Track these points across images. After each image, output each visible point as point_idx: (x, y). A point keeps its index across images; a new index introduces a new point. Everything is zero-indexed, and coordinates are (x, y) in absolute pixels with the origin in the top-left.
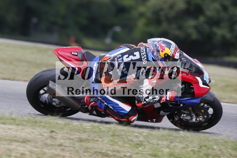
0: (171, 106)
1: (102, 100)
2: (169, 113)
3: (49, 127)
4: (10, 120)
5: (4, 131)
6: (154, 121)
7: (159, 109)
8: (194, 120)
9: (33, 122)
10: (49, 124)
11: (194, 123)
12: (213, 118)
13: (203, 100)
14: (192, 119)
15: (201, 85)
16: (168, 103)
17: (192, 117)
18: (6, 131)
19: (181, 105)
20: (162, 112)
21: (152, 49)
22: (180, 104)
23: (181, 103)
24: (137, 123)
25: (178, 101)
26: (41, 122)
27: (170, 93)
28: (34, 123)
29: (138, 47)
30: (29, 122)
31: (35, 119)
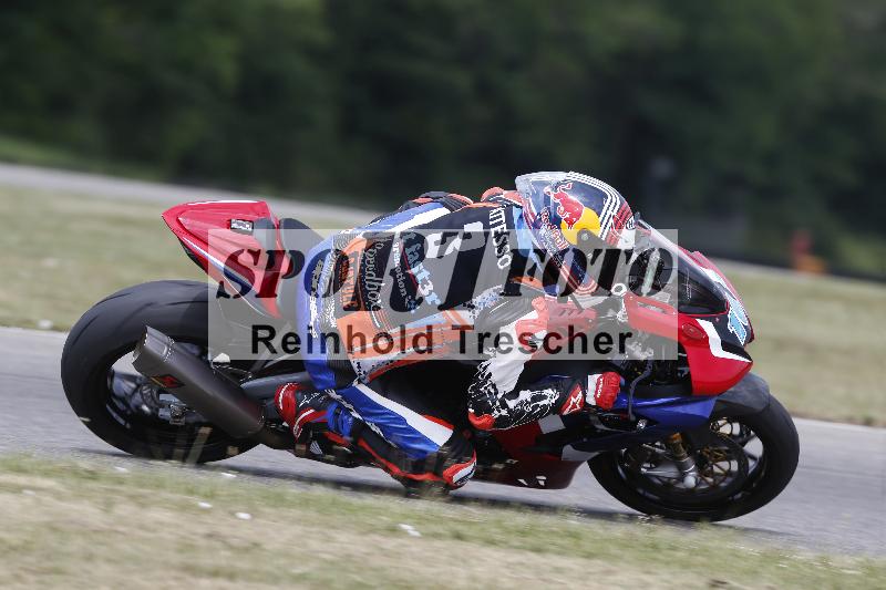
0: (601, 427)
1: (344, 403)
2: (597, 453)
3: (703, 565)
4: (561, 537)
5: (540, 579)
6: (542, 483)
7: (558, 439)
8: (691, 481)
9: (646, 546)
10: (703, 556)
11: (690, 491)
12: (763, 474)
13: (722, 407)
14: (682, 478)
15: (717, 350)
16: (592, 418)
17: (682, 469)
18: (546, 576)
19: (642, 425)
20: (568, 450)
21: (532, 214)
22: (637, 422)
23: (639, 417)
24: (473, 487)
25: (630, 411)
26: (674, 549)
27: (598, 379)
28: (650, 549)
29: (480, 205)
30: (632, 547)
31: (651, 535)
